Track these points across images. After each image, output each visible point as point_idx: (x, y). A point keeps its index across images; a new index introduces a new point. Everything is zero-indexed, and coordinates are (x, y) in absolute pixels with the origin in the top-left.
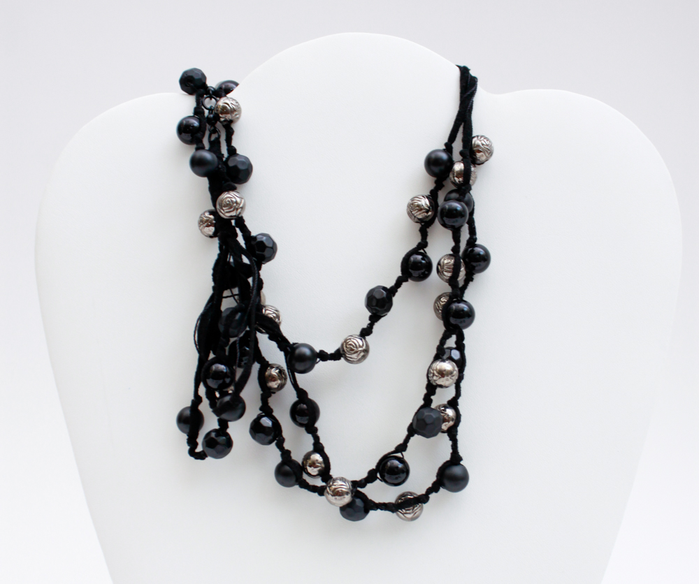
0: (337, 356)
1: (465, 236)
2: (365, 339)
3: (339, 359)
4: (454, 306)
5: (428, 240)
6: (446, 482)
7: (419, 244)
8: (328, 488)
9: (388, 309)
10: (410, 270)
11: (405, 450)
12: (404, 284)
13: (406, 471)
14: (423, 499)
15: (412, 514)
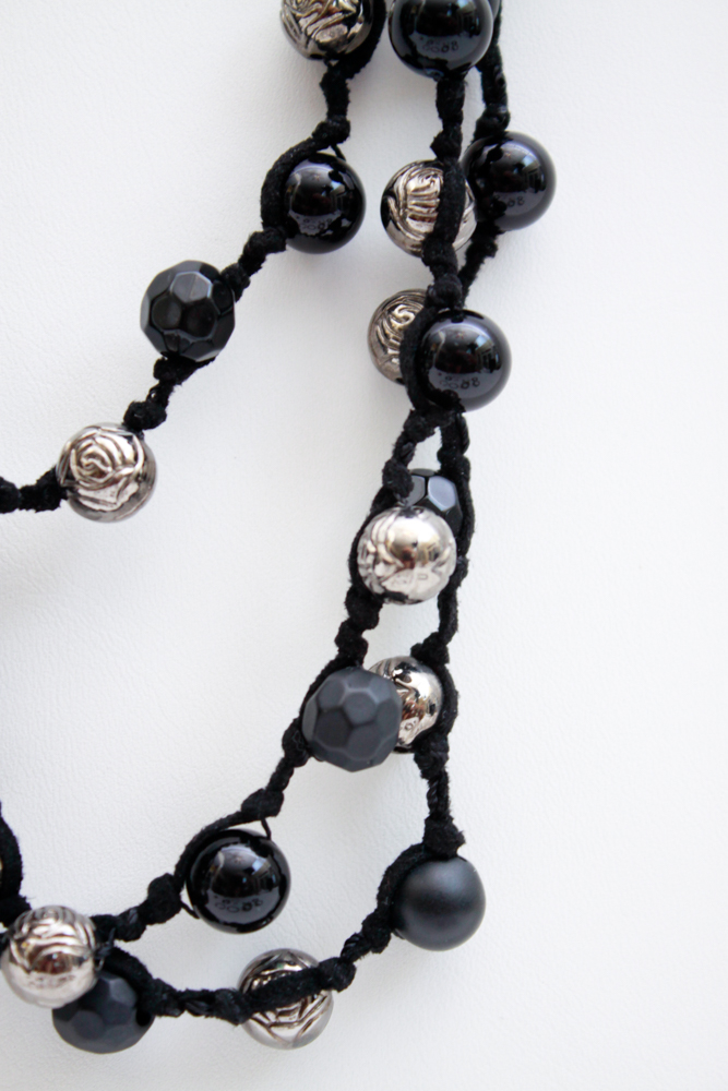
0: (47, 493)
1: (474, 107)
2: (141, 438)
3: (54, 505)
4: (443, 332)
5: (352, 115)
6: (409, 915)
7: (322, 127)
8: (13, 947)
9: (221, 341)
10: (292, 214)
11: (275, 812)
12: (271, 258)
13: (278, 881)
14: (334, 975)
15: (298, 1029)
